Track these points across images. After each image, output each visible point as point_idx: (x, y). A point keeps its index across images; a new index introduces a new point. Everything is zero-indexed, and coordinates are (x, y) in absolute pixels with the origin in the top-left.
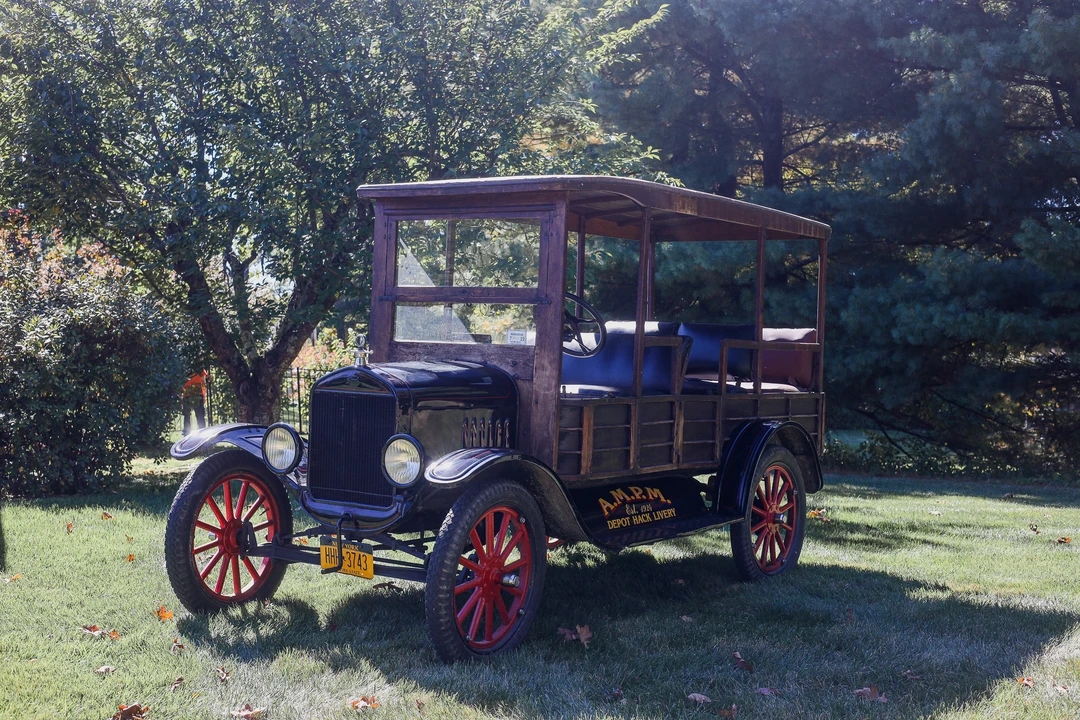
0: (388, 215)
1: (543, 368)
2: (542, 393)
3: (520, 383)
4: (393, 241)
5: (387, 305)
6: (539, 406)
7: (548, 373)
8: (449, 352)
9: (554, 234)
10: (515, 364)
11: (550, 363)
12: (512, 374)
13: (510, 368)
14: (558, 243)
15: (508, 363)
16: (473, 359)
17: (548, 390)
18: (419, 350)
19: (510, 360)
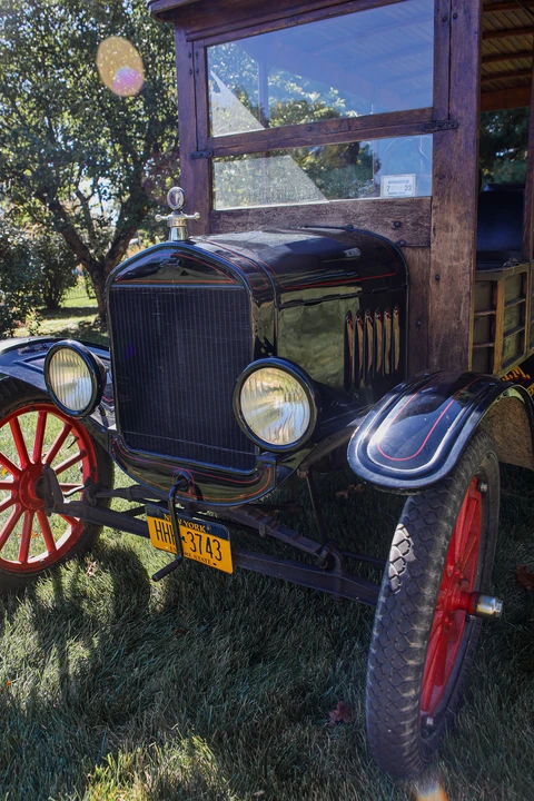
0: (192, 41)
1: (447, 227)
2: (447, 264)
3: (408, 253)
4: (202, 74)
5: (202, 163)
6: (442, 285)
7: (455, 235)
8: (293, 217)
9: (461, 14)
10: (398, 226)
11: (460, 220)
12: (394, 240)
13: (391, 231)
14: (469, 26)
15: (387, 225)
16: (330, 224)
17: (457, 259)
18: (250, 219)
19: (390, 221)
